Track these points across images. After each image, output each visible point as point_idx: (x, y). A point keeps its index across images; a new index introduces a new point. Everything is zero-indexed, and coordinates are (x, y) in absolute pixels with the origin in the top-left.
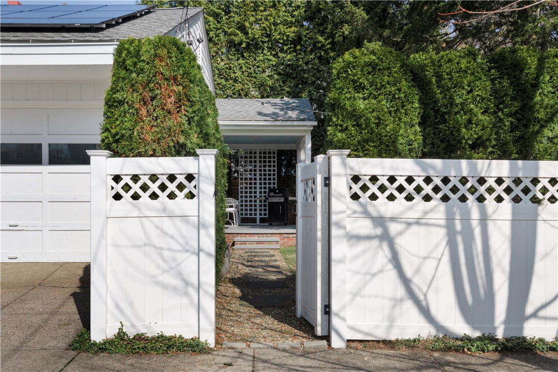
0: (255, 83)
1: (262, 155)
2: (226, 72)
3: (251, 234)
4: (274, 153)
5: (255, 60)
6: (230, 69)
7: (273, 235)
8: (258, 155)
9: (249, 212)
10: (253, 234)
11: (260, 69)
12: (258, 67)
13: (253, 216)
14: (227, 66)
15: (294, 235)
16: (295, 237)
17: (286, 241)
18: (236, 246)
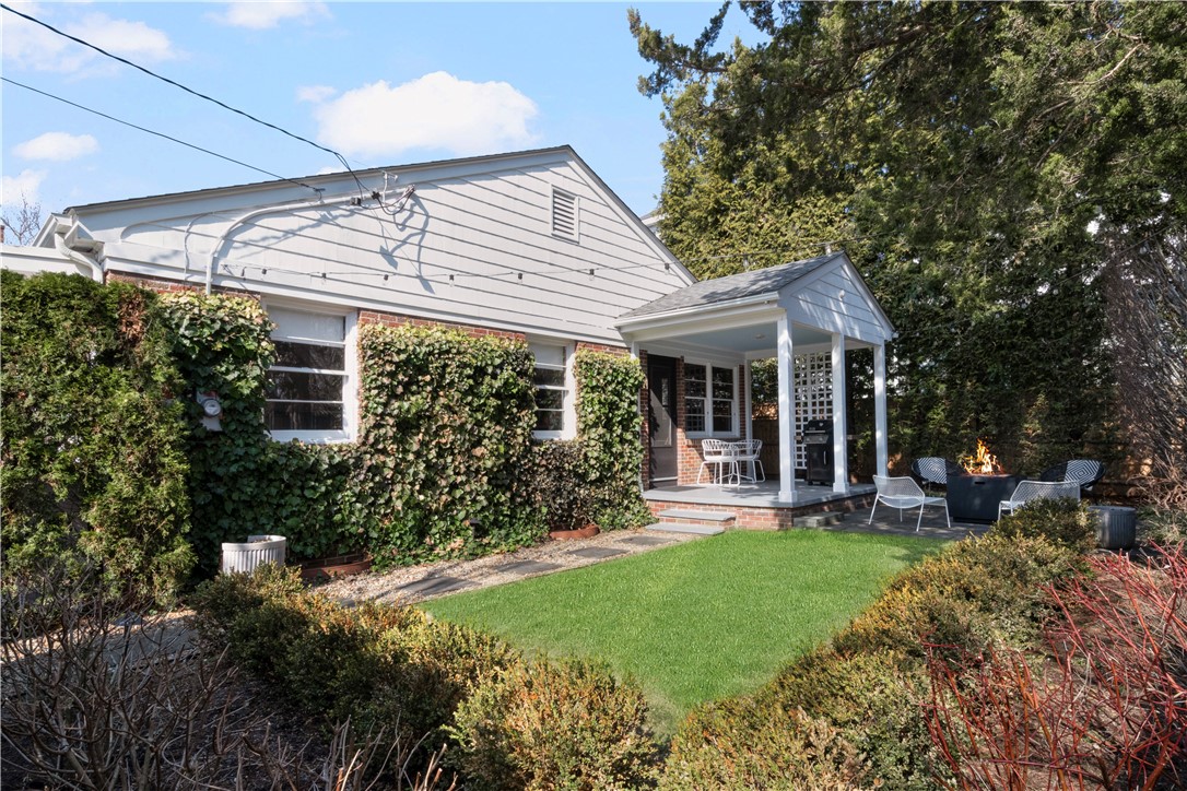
3: (693, 503)
4: (827, 358)
5: (815, 206)
6: (778, 231)
7: (727, 508)
10: (697, 504)
12: (821, 216)
14: (773, 227)
15: (762, 511)
16: (763, 514)
17: (748, 519)
18: (661, 523)
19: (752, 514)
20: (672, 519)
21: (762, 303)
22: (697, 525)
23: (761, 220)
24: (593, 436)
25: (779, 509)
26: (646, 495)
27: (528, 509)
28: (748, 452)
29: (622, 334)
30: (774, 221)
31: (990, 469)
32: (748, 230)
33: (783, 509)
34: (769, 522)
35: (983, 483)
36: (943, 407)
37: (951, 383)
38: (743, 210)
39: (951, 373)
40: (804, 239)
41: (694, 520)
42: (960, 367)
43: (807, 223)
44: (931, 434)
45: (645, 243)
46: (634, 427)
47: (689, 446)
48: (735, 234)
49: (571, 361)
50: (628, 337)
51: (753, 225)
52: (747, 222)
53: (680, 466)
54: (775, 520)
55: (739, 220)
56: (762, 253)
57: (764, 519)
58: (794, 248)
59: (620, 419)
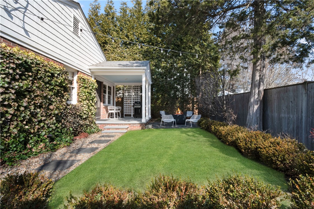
0: (132, 58)
1: (134, 88)
2: (121, 54)
3: (114, 124)
4: (139, 87)
5: (133, 49)
7: (126, 125)
8: (132, 88)
9: (128, 112)
10: (116, 124)
11: (135, 53)
12: (134, 52)
13: (130, 114)
14: (121, 51)
15: (137, 125)
16: (137, 126)
17: (132, 127)
18: (105, 130)
19: (133, 126)
20: (109, 129)
21: (141, 69)
22: (118, 130)
23: (118, 49)
24: (85, 103)
25: (141, 124)
27: (66, 129)
28: (115, 110)
29: (91, 72)
30: (122, 50)
31: (180, 113)
32: (114, 50)
33: (143, 124)
34: (138, 128)
36: (161, 100)
38: (112, 45)
41: (117, 129)
43: (131, 52)
46: (94, 101)
47: (104, 108)
48: (110, 51)
49: (76, 78)
50: (92, 73)
51: (115, 50)
52: (114, 48)
53: (101, 114)
54: (140, 127)
55: (111, 47)
56: (118, 58)
57: (137, 127)
58: (127, 58)
59: (92, 98)
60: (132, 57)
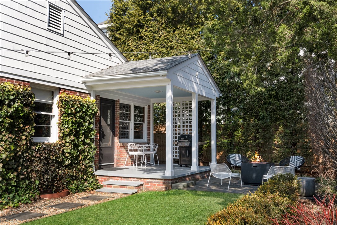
3: (122, 177)
6: (168, 40)
7: (139, 180)
10: (124, 177)
12: (189, 35)
14: (166, 37)
15: (157, 181)
16: (157, 182)
17: (149, 185)
18: (104, 188)
19: (151, 183)
20: (110, 186)
21: (160, 76)
22: (123, 189)
23: (160, 33)
24: (68, 140)
25: (165, 179)
26: (97, 173)
27: (27, 182)
29: (86, 86)
30: (166, 34)
32: (154, 37)
33: (167, 180)
34: (160, 187)
35: (256, 166)
36: (241, 130)
37: (245, 119)
38: (151, 27)
39: (245, 114)
40: (181, 45)
41: (122, 186)
42: (248, 112)
43: (182, 37)
44: (235, 142)
45: (100, 38)
46: (91, 136)
47: (121, 147)
48: (147, 39)
49: (56, 99)
50: (91, 87)
51: (156, 35)
52: (154, 33)
53: (115, 157)
54: (163, 185)
55: (149, 32)
56: (160, 50)
57: (158, 185)
58: (176, 49)
59: (83, 131)
60: (185, 45)
